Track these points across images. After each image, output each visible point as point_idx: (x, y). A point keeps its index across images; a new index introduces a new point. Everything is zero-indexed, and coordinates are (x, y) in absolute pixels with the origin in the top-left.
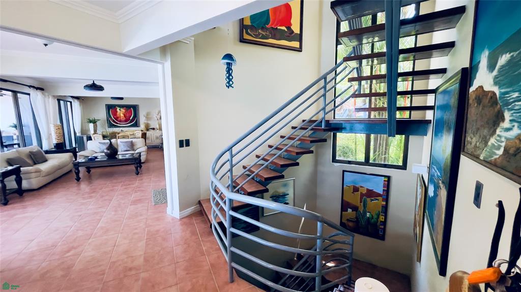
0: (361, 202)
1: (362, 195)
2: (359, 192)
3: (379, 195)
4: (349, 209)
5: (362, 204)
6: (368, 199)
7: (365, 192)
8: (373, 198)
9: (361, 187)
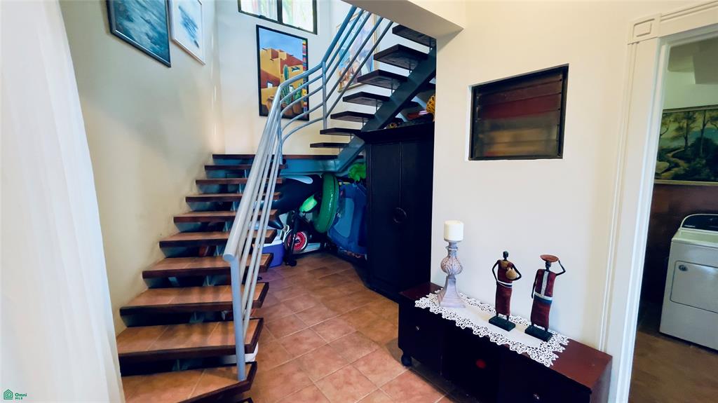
0: (282, 73)
1: (283, 63)
2: (279, 59)
3: (300, 63)
4: (269, 84)
5: (283, 75)
6: (289, 68)
7: (285, 58)
8: (294, 67)
9: (281, 51)
